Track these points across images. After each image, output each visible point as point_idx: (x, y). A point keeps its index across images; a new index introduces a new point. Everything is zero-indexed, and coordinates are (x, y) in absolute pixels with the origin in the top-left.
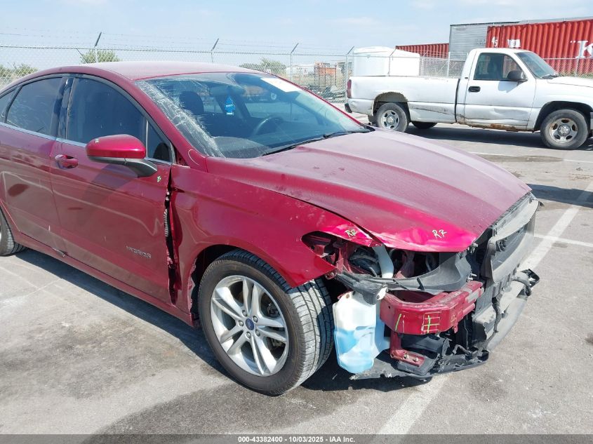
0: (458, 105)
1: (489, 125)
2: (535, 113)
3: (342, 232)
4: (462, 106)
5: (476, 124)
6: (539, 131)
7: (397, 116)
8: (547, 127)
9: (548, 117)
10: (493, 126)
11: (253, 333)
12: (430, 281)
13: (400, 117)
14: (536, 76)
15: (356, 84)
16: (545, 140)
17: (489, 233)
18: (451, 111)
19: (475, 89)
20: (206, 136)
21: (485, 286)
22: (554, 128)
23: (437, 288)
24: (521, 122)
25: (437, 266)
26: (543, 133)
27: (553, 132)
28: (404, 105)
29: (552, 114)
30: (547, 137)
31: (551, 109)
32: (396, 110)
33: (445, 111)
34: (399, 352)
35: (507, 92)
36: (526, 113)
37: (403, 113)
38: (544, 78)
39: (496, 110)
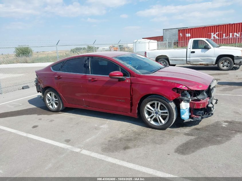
0: (187, 58)
1: (199, 64)
2: (215, 59)
3: (181, 87)
4: (189, 58)
5: (194, 64)
6: (217, 65)
7: (165, 63)
8: (220, 63)
9: (219, 60)
10: (201, 64)
11: (157, 115)
12: (200, 97)
13: (166, 63)
14: (214, 47)
15: (148, 53)
16: (219, 68)
17: (210, 86)
18: (185, 60)
19: (193, 52)
20: (136, 70)
21: (210, 99)
22: (222, 63)
23: (201, 99)
24: (210, 62)
25: (200, 94)
26: (218, 65)
27: (222, 65)
28: (167, 59)
29: (221, 59)
30: (220, 66)
31: (220, 57)
32: (165, 61)
33: (183, 60)
34: (193, 115)
35: (204, 53)
36: (212, 59)
37: (167, 62)
38: (216, 47)
39: (201, 59)
